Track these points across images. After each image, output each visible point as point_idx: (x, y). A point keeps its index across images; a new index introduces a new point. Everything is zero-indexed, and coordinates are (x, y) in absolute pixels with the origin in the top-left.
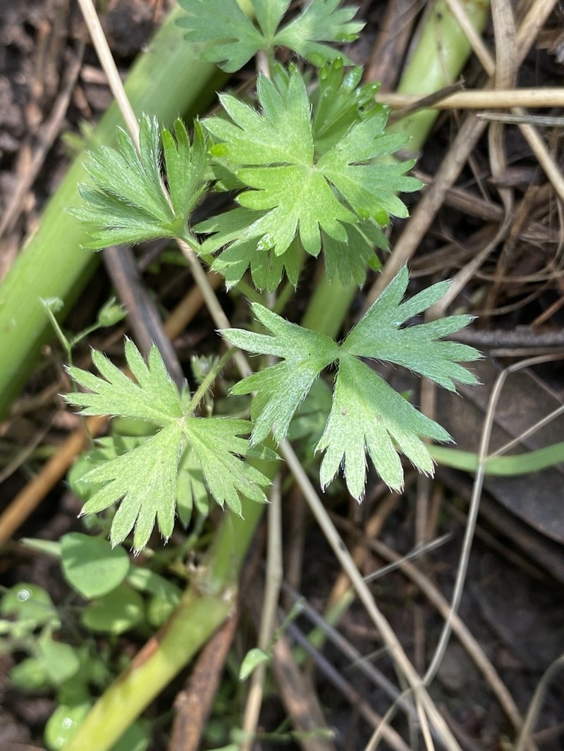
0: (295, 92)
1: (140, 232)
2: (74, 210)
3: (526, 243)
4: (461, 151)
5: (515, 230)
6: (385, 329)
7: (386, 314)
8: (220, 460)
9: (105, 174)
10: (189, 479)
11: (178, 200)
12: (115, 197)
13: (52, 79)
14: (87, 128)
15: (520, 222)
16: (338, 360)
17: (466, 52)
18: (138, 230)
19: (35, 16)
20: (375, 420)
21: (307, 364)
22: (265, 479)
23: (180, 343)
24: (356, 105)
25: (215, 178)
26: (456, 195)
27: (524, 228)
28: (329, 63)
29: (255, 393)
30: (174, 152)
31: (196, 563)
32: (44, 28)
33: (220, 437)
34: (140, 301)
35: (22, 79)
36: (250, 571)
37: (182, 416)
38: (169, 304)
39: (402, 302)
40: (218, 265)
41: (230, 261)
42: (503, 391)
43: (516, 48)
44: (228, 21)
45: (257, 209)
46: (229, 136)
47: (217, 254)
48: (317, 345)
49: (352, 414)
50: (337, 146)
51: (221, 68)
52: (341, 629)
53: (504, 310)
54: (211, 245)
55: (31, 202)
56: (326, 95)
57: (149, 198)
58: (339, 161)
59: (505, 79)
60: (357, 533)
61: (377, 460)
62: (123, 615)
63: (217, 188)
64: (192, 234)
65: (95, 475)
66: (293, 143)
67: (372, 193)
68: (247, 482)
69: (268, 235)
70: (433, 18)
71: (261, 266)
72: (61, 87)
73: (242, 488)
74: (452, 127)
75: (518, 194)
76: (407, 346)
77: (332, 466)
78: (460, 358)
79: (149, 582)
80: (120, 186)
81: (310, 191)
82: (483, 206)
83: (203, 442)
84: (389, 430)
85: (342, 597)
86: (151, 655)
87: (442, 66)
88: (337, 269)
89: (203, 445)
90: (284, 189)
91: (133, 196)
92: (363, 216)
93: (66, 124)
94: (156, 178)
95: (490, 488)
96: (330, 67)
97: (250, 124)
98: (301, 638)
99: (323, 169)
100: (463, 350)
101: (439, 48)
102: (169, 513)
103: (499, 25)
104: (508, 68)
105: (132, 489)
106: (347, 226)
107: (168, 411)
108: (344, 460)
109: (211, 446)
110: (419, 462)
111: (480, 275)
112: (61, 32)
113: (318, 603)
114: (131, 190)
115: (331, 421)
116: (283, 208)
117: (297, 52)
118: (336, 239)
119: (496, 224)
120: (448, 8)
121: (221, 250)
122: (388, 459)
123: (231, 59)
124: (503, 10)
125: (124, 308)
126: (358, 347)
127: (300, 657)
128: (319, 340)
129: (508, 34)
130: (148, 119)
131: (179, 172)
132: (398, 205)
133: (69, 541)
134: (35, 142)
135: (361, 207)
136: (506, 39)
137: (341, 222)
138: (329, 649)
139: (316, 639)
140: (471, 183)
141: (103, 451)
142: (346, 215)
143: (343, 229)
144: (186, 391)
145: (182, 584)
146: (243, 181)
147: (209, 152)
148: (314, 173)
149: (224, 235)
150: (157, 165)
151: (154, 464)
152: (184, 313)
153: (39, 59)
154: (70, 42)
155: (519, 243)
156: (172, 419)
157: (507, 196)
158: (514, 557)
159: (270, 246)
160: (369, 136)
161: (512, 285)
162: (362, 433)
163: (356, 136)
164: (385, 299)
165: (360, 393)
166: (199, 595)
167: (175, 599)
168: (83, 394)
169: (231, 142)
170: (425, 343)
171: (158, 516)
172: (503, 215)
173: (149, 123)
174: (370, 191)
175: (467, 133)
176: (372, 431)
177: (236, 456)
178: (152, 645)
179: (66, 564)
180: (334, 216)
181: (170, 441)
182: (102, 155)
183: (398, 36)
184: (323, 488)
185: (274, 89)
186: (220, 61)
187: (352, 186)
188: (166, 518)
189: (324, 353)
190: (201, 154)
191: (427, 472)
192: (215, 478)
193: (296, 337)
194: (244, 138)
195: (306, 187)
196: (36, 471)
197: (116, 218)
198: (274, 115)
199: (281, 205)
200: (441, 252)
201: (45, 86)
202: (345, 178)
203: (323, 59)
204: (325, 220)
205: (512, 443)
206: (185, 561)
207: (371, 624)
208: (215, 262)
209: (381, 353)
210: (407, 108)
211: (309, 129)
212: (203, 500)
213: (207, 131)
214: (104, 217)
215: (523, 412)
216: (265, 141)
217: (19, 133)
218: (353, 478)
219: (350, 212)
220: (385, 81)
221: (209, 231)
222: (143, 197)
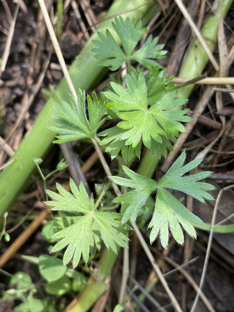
0: (141, 81)
1: (77, 136)
2: (50, 126)
3: (231, 138)
4: (205, 101)
5: (226, 133)
6: (176, 177)
7: (177, 171)
8: (108, 229)
9: (63, 113)
10: (93, 234)
11: (93, 124)
12: (67, 122)
13: (37, 67)
14: (52, 87)
15: (229, 129)
16: (157, 189)
17: (207, 60)
18: (76, 136)
19: (31, 40)
20: (172, 215)
21: (144, 191)
22: (126, 238)
23: (88, 175)
24: (164, 84)
25: (107, 114)
26: (202, 118)
27: (230, 132)
28: (153, 67)
29: (122, 203)
30: (92, 104)
31: (94, 267)
32: (35, 46)
33: (108, 220)
34: (73, 158)
35: (24, 66)
36: (116, 270)
37: (92, 210)
38: (84, 159)
39: (183, 166)
40: (108, 150)
41: (113, 148)
42: (221, 198)
43: (228, 61)
44: (112, 50)
45: (125, 129)
46: (114, 99)
47: (108, 145)
48: (149, 183)
49: (163, 212)
50: (157, 103)
51: (110, 69)
52: (152, 294)
53: (221, 165)
54: (105, 141)
55: (27, 116)
56: (152, 80)
57: (81, 122)
58: (158, 109)
59: (223, 73)
60: (159, 254)
61: (173, 232)
62: (62, 287)
63: (108, 118)
64: (98, 136)
65: (57, 236)
66: (140, 102)
67: (171, 122)
68: (119, 239)
69: (130, 139)
70: (193, 47)
71: (125, 150)
72: (41, 70)
73: (116, 241)
74: (201, 90)
75: (228, 118)
76: (185, 184)
77: (154, 234)
78: (207, 189)
79: (74, 274)
80: (69, 117)
81: (147, 121)
82: (213, 123)
83: (101, 221)
84: (178, 219)
85: (153, 280)
86: (75, 305)
87: (197, 67)
88: (156, 151)
89: (101, 223)
90: (136, 120)
91: (75, 122)
92: (168, 132)
93: (43, 85)
94: (84, 114)
95: (215, 237)
96: (154, 70)
97: (123, 94)
98: (135, 297)
99: (151, 111)
100: (208, 186)
101: (196, 59)
102: (87, 252)
103: (221, 52)
104: (225, 69)
105: (72, 241)
106: (162, 136)
107: (87, 208)
108: (159, 232)
109: (104, 223)
110: (190, 233)
111: (212, 151)
112: (42, 48)
113: (142, 282)
114: (74, 119)
115: (154, 215)
116: (136, 128)
117: (140, 63)
118: (157, 141)
119: (219, 130)
120: (200, 43)
121: (109, 143)
122: (178, 231)
123: (113, 65)
124: (223, 46)
125: (67, 163)
126: (165, 184)
127: (135, 305)
128: (149, 181)
129: (225, 56)
130: (81, 91)
131: (94, 113)
132: (182, 127)
133: (42, 258)
134: (30, 92)
135: (167, 128)
136: (224, 57)
137: (159, 134)
138: (147, 302)
139: (141, 298)
140: (208, 113)
141: (58, 222)
142: (161, 132)
143: (160, 137)
144: (92, 198)
145: (87, 275)
146: (120, 118)
147: (106, 106)
148: (148, 114)
149: (110, 137)
150: (85, 109)
151: (81, 231)
152: (90, 163)
153: (32, 58)
154: (45, 52)
155: (228, 138)
156: (88, 212)
157: (223, 119)
158: (223, 265)
159: (130, 143)
160: (170, 99)
161: (225, 155)
162: (167, 220)
163: (165, 99)
164: (176, 164)
165: (166, 203)
166: (95, 281)
167: (84, 281)
168: (52, 201)
169: (115, 101)
170: (192, 182)
171: (83, 253)
172: (222, 127)
173: (81, 92)
174: (170, 121)
175: (207, 94)
176: (171, 219)
177: (114, 228)
178: (75, 301)
179: (41, 267)
180: (157, 132)
181: (87, 221)
182: (62, 104)
183: (179, 54)
184: (151, 243)
185: (132, 80)
186: (109, 66)
187: (164, 119)
188: (86, 254)
189: (151, 187)
190: (103, 106)
191: (194, 237)
192: (105, 237)
193: (140, 180)
194: (120, 100)
195: (145, 119)
196: (27, 226)
197: (67, 130)
198: (132, 90)
199: (135, 127)
200: (196, 141)
201: (35, 69)
202: (160, 116)
203: (151, 66)
204: (153, 133)
205: (225, 220)
206: (89, 266)
207: (164, 291)
208: (107, 148)
209: (174, 187)
210: (183, 84)
211: (146, 96)
212: (98, 243)
213: (105, 96)
214: (63, 130)
215: (229, 207)
216: (128, 100)
217: (23, 88)
218: (163, 239)
219: (163, 130)
220: (174, 71)
221: (104, 135)
222: (78, 122)
